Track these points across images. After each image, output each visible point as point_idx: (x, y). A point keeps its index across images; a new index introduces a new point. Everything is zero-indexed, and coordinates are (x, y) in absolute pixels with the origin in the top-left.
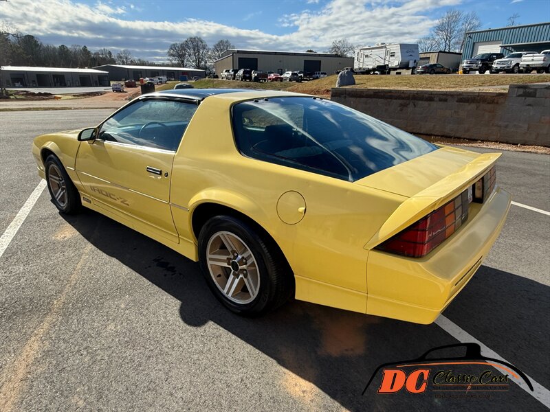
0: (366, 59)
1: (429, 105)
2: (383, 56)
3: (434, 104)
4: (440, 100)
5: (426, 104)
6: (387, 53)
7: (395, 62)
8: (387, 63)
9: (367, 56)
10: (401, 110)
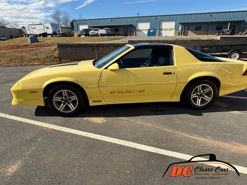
0: (33, 30)
1: (103, 49)
2: (43, 28)
3: (105, 48)
4: (107, 47)
5: (102, 48)
6: (45, 27)
7: (50, 31)
8: (45, 32)
9: (34, 28)
10: (92, 52)
